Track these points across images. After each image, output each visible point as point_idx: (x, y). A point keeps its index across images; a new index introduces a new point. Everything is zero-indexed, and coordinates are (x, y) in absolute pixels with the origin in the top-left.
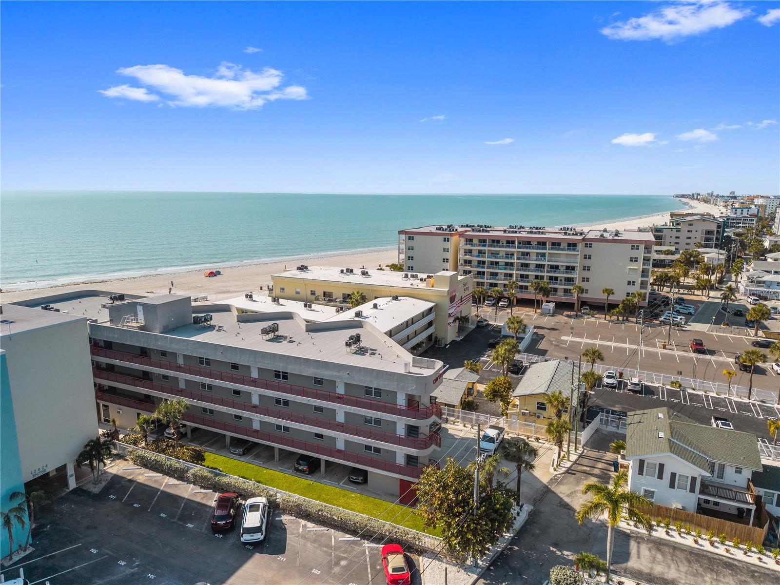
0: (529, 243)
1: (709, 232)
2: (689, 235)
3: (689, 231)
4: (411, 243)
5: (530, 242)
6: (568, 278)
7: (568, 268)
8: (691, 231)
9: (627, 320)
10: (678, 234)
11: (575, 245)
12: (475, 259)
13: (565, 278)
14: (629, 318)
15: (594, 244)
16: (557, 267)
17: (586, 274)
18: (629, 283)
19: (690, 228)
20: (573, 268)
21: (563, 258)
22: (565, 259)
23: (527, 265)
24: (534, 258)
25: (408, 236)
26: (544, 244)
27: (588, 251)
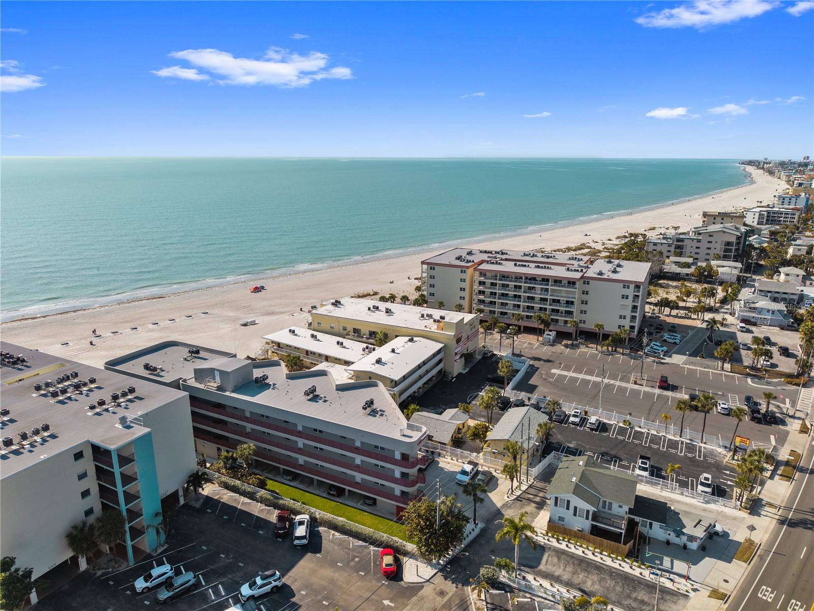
0: (534, 279)
1: (728, 244)
2: (709, 245)
3: (709, 242)
4: (432, 273)
5: (535, 278)
6: (568, 311)
7: (568, 302)
8: (711, 242)
9: (615, 351)
10: (698, 245)
11: (574, 283)
12: (488, 291)
13: (566, 311)
14: (618, 349)
15: (591, 282)
16: (558, 301)
17: (584, 307)
18: (621, 317)
19: (710, 239)
20: (572, 303)
21: (563, 293)
22: (565, 295)
23: (533, 298)
24: (539, 292)
25: (429, 266)
26: (548, 280)
27: (586, 288)
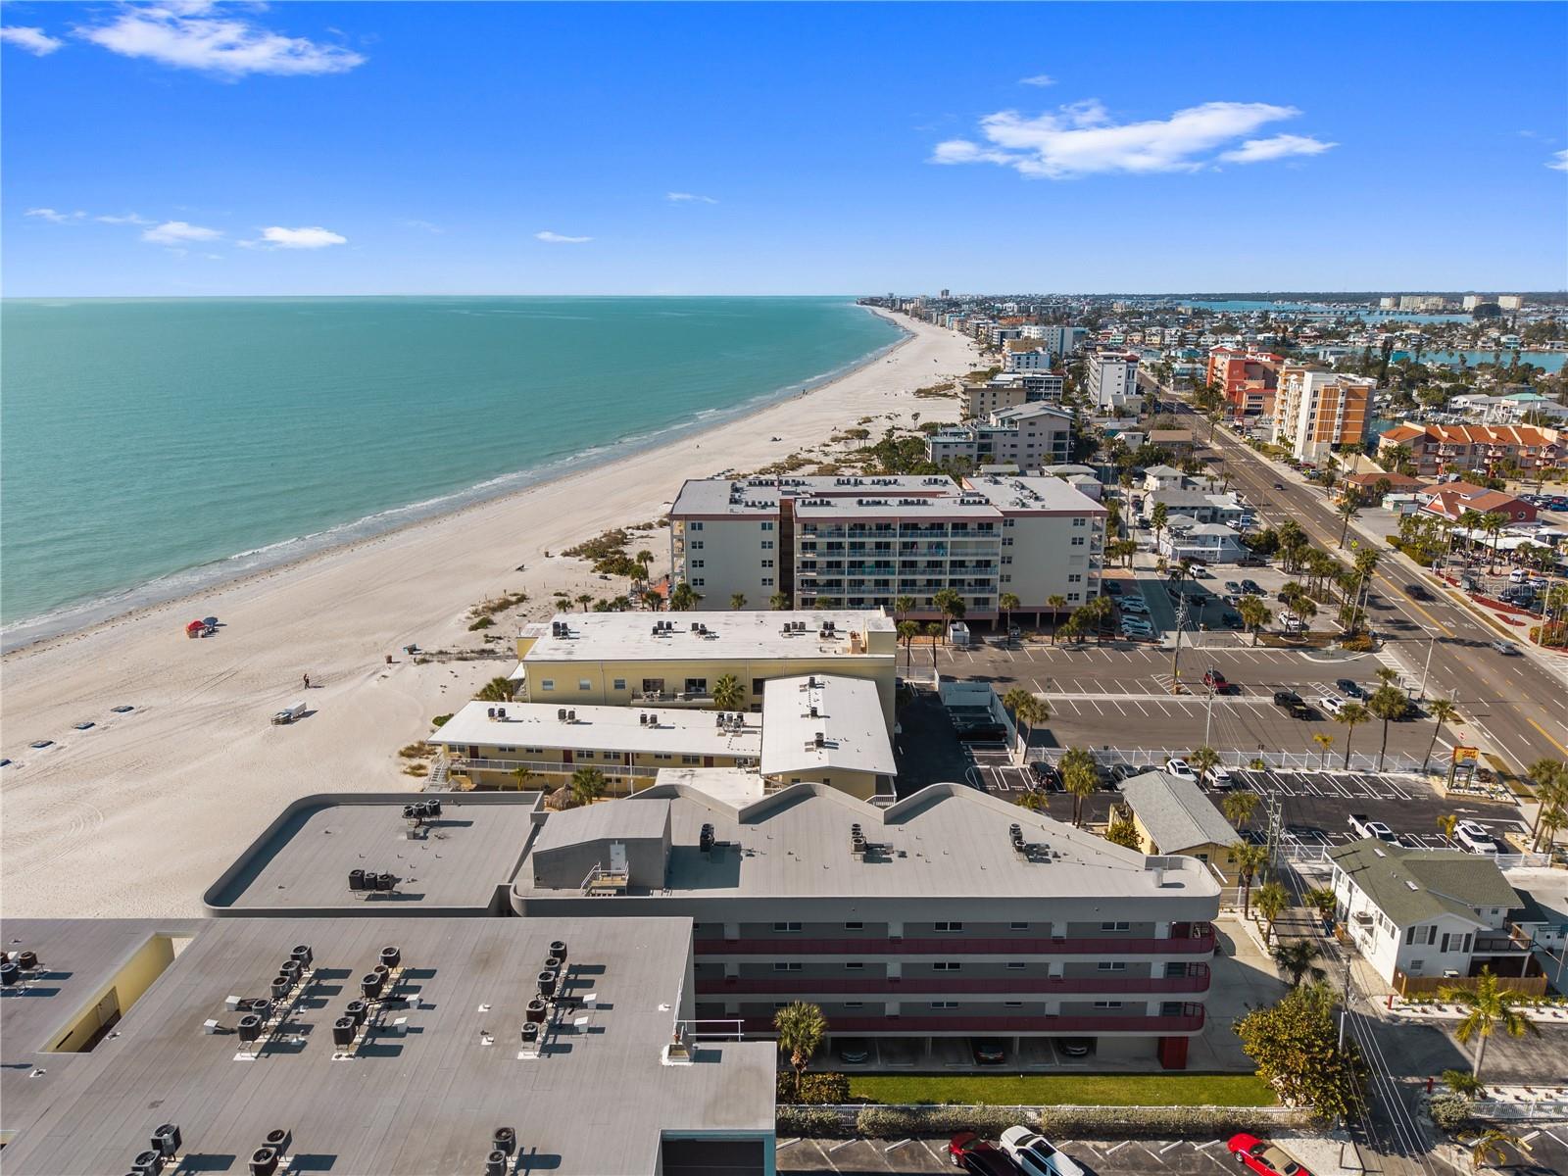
0: (915, 527)
1: (1059, 435)
2: (1031, 440)
3: (1030, 435)
4: (697, 536)
5: (917, 524)
6: (980, 580)
7: (979, 563)
8: (1034, 435)
9: (1083, 641)
10: (1014, 441)
11: (990, 526)
12: (822, 560)
13: (976, 580)
15: (1017, 520)
16: (962, 564)
17: (1007, 569)
18: (1071, 578)
19: (1032, 429)
20: (988, 564)
21: (972, 547)
22: (974, 551)
23: (913, 564)
24: (925, 551)
25: (689, 523)
26: (940, 526)
27: (1010, 532)
